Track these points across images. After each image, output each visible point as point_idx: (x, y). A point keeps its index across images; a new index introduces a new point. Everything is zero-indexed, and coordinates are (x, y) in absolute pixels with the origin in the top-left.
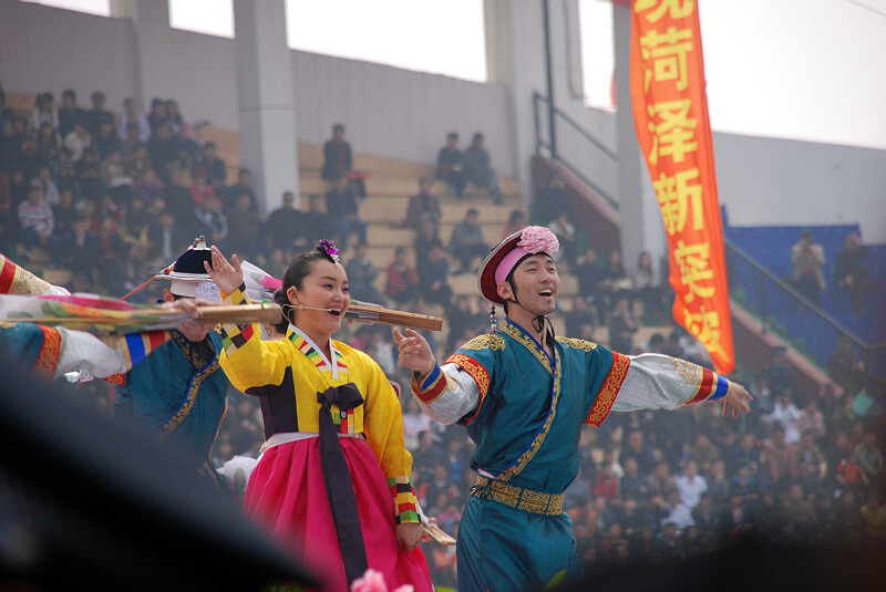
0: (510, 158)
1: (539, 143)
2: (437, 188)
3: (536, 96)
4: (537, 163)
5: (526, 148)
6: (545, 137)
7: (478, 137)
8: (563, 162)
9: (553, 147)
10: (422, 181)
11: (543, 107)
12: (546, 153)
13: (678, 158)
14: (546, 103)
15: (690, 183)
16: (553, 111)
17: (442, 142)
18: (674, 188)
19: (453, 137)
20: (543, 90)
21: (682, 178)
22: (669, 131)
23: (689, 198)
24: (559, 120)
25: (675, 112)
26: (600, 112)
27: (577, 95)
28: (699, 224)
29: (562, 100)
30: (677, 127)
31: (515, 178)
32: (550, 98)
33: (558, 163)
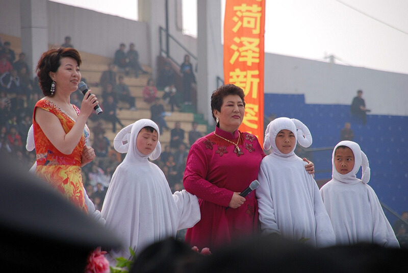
0: (148, 56)
1: (161, 50)
2: (116, 69)
3: (161, 28)
4: (160, 59)
5: (155, 52)
6: (164, 47)
7: (132, 45)
8: (172, 60)
9: (167, 52)
10: (109, 65)
11: (164, 33)
12: (164, 55)
13: (249, 64)
14: (165, 32)
15: (253, 76)
16: (168, 36)
17: (117, 47)
18: (245, 77)
19: (122, 45)
20: (164, 26)
21: (250, 73)
22: (247, 51)
23: (252, 83)
24: (171, 40)
25: (251, 43)
26: (189, 37)
27: (179, 29)
28: (255, 95)
29: (172, 31)
30: (250, 50)
31: (150, 66)
32: (167, 30)
33: (170, 60)
